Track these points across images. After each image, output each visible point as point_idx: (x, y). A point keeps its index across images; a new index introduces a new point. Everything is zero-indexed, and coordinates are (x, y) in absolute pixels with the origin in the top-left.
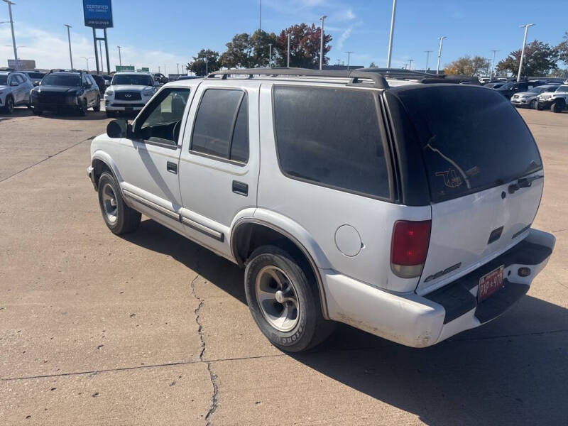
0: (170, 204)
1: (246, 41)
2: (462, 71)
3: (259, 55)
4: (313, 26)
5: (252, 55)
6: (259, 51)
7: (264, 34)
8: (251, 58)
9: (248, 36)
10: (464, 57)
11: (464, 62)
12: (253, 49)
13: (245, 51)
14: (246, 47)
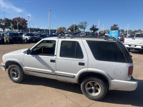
0: (50, 71)
1: (1, 21)
2: (61, 30)
3: (6, 25)
4: (22, 18)
5: (4, 25)
6: (6, 24)
7: (8, 19)
8: (3, 26)
9: (2, 20)
10: (61, 27)
11: (61, 28)
12: (4, 23)
13: (1, 24)
14: (1, 23)
